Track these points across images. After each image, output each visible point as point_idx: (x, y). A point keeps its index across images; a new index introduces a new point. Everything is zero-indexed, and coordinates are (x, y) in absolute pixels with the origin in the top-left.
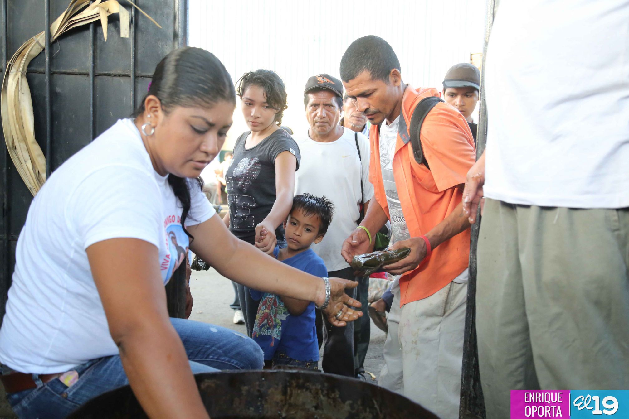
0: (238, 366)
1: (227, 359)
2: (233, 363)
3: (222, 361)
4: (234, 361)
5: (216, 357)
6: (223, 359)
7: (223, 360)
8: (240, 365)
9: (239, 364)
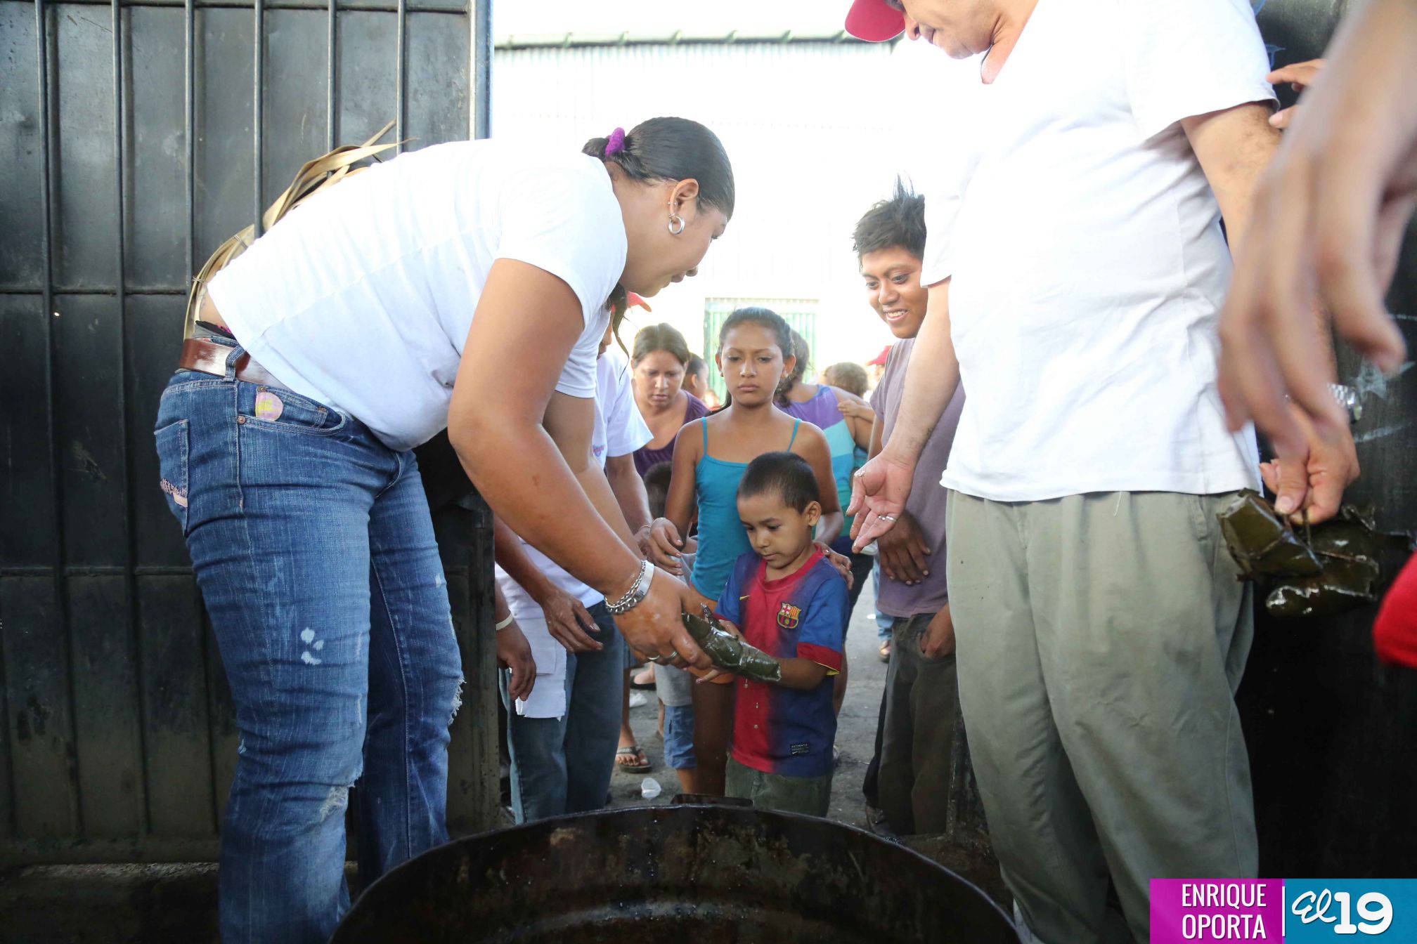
0: (405, 672)
1: (404, 646)
2: (403, 659)
3: (397, 641)
4: (407, 659)
5: (399, 627)
6: (402, 639)
7: (400, 642)
8: (409, 672)
9: (407, 670)
